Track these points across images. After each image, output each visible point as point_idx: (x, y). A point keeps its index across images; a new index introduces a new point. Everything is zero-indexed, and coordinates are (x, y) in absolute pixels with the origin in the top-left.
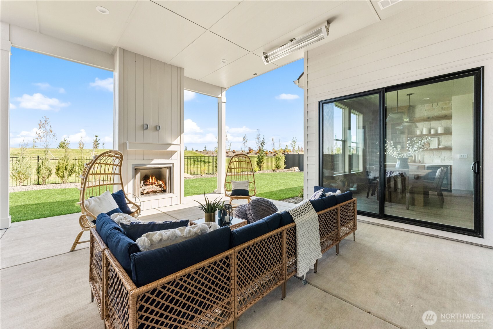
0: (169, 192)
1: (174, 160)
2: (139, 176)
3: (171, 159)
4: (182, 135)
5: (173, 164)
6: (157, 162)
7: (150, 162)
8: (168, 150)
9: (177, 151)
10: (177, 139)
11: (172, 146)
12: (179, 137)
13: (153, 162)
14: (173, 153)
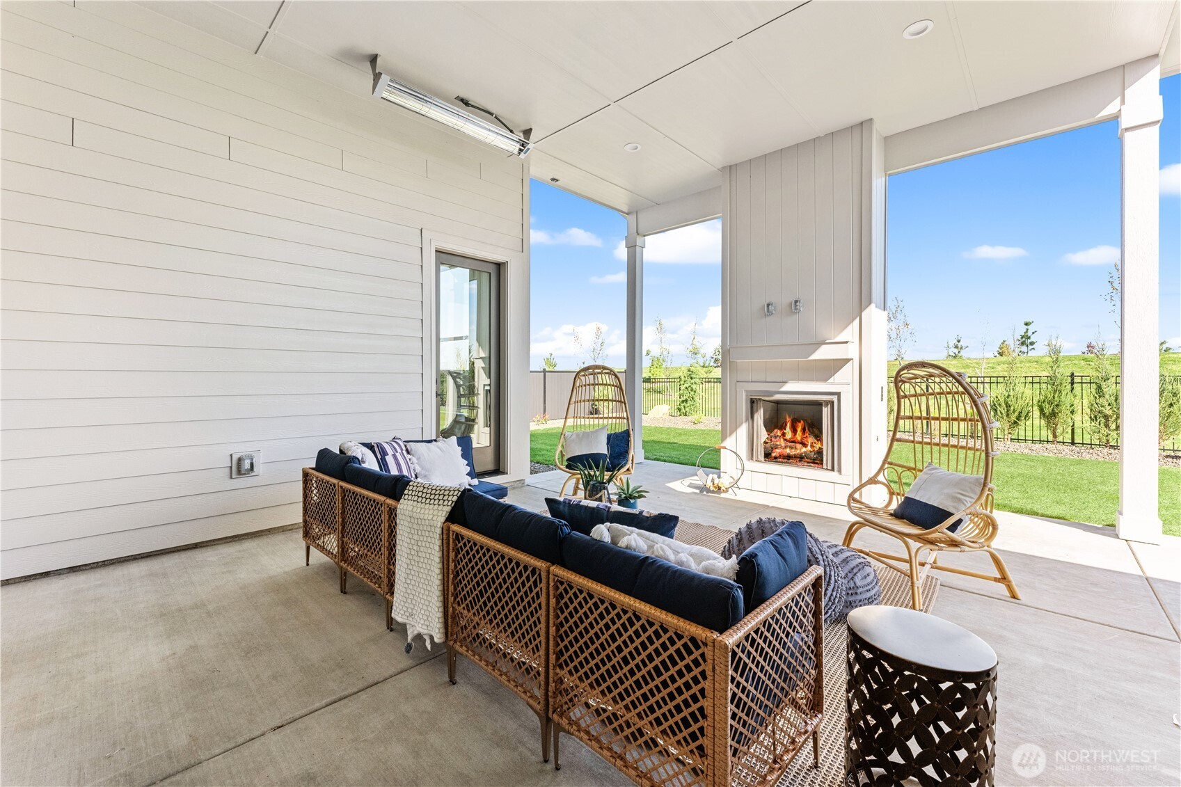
0: (830, 467)
1: (842, 382)
2: (759, 417)
3: (831, 380)
4: (864, 314)
5: (838, 394)
6: (797, 388)
7: (781, 387)
8: (816, 356)
9: (851, 359)
10: (850, 327)
11: (824, 347)
12: (858, 319)
13: (787, 388)
14: (838, 364)
